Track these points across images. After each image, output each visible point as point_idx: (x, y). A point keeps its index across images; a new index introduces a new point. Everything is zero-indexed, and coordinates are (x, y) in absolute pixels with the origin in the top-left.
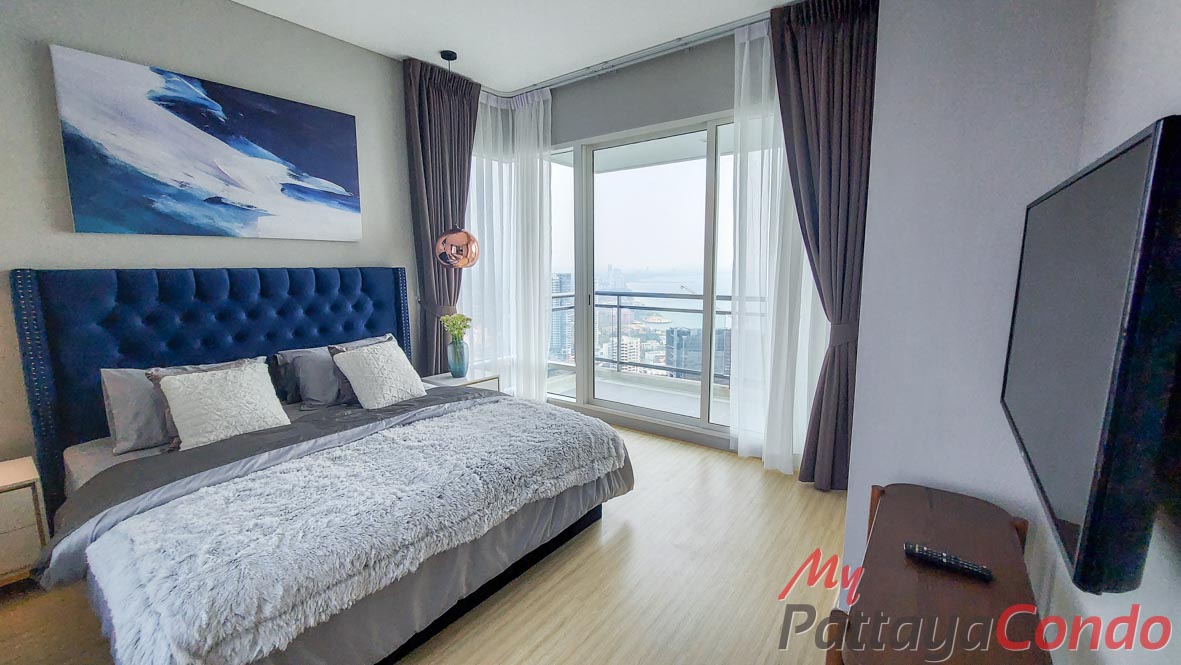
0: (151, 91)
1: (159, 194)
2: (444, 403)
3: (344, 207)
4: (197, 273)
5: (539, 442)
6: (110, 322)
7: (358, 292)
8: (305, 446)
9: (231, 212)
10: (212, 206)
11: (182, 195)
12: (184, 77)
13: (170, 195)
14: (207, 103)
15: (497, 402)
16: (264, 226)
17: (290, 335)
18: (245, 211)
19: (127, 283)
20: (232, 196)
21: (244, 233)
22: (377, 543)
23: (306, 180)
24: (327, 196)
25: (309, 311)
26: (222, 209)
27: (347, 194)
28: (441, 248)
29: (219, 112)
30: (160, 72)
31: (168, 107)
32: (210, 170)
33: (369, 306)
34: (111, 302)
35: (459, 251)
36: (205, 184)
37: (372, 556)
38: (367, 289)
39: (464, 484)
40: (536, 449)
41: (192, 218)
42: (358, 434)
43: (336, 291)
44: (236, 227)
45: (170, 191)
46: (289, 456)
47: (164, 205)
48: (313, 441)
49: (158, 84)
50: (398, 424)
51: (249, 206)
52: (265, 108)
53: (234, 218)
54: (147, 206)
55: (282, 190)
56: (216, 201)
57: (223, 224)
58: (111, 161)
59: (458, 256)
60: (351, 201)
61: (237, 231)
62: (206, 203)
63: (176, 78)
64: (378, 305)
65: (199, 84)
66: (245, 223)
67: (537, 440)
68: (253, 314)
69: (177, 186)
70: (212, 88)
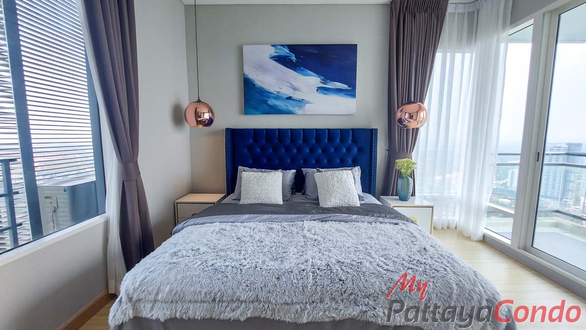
0: (270, 55)
1: (269, 97)
2: (354, 214)
3: (347, 96)
4: (279, 130)
5: (387, 270)
6: (250, 148)
7: (350, 141)
8: (265, 216)
9: (295, 103)
10: (289, 101)
11: (277, 97)
12: (281, 45)
13: (273, 97)
14: (289, 55)
15: (397, 224)
16: (308, 108)
17: (314, 162)
18: (301, 102)
19: (256, 133)
20: (297, 96)
21: (299, 112)
22: (223, 289)
23: (328, 84)
24: (339, 91)
25: (324, 151)
26: (291, 102)
27: (349, 88)
28: (399, 115)
29: (294, 58)
30: (274, 46)
31: (275, 60)
32: (289, 85)
33: (355, 150)
34: (251, 141)
35: (411, 117)
36: (287, 91)
37: (218, 296)
38: (354, 141)
39: (299, 278)
40: (379, 275)
41: (281, 107)
42: (294, 219)
43: (338, 141)
44: (296, 110)
45: (273, 95)
46: (256, 219)
47: (272, 102)
48: (271, 215)
49: (272, 51)
50: (318, 219)
51: (302, 100)
52: (311, 51)
53: (296, 105)
54: (266, 102)
55: (317, 90)
56: (290, 98)
57: (291, 108)
58: (256, 86)
59: (410, 120)
60: (351, 92)
61: (297, 111)
62: (286, 100)
63: (279, 47)
64: (360, 150)
65: (287, 47)
66: (300, 107)
67: (386, 267)
68: (299, 150)
69: (276, 93)
70: (292, 47)
